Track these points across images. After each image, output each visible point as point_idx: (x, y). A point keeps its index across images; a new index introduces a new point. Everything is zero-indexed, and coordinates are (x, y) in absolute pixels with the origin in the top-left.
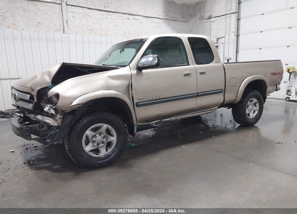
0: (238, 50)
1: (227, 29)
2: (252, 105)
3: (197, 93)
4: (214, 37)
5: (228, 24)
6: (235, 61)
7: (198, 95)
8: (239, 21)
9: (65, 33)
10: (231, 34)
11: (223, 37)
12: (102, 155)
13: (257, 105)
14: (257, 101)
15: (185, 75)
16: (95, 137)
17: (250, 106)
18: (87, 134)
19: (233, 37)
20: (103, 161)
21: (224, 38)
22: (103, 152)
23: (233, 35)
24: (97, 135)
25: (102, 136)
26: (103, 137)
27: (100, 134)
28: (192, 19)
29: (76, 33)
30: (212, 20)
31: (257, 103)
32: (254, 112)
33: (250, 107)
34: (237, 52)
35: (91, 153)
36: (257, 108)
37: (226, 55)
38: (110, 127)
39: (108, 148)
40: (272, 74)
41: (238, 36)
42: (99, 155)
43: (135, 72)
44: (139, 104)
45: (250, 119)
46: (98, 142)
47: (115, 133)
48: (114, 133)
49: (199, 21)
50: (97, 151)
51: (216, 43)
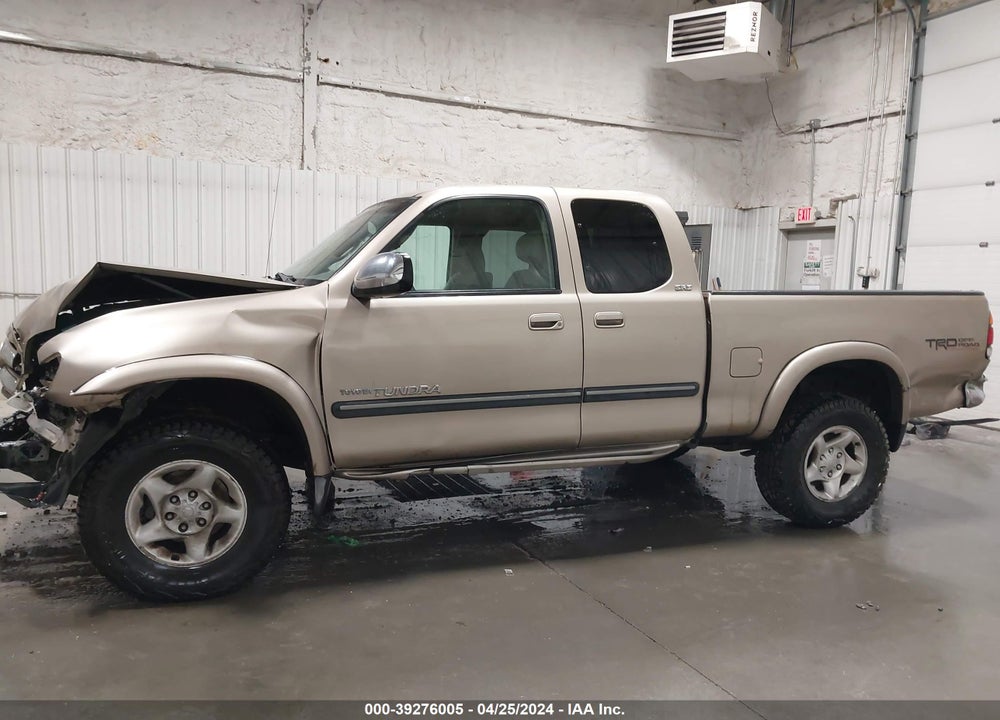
0: (901, 247)
1: (870, 168)
2: (836, 452)
3: (583, 390)
4: (822, 196)
5: (874, 150)
6: (888, 288)
7: (584, 397)
8: (913, 141)
9: (305, 168)
10: (884, 187)
11: (853, 197)
12: (192, 562)
13: (862, 452)
14: (858, 438)
15: (535, 325)
16: (174, 500)
17: (827, 454)
18: (143, 489)
19: (888, 197)
20: (189, 583)
21: (856, 201)
22: (198, 554)
23: (890, 191)
24: (183, 497)
25: (200, 500)
26: (203, 505)
27: (193, 493)
28: (753, 131)
29: (342, 168)
30: (821, 135)
31: (858, 444)
32: (845, 478)
33: (829, 458)
34: (899, 251)
35: (153, 552)
36: (859, 465)
37: (861, 261)
38: (226, 475)
39: (217, 542)
40: (934, 344)
41: (905, 195)
42: (180, 562)
43: (343, 302)
44: (342, 408)
45: (823, 502)
46: (185, 519)
47: (241, 496)
48: (238, 496)
49: (775, 139)
50: (175, 547)
51: (828, 217)
